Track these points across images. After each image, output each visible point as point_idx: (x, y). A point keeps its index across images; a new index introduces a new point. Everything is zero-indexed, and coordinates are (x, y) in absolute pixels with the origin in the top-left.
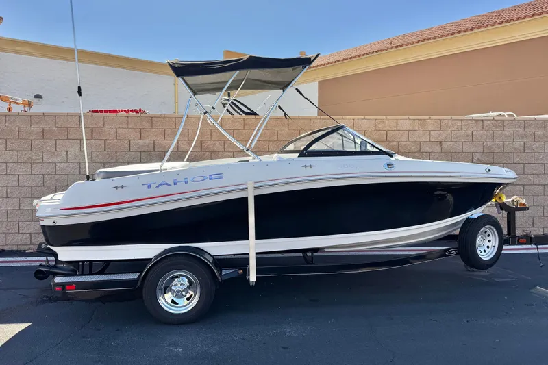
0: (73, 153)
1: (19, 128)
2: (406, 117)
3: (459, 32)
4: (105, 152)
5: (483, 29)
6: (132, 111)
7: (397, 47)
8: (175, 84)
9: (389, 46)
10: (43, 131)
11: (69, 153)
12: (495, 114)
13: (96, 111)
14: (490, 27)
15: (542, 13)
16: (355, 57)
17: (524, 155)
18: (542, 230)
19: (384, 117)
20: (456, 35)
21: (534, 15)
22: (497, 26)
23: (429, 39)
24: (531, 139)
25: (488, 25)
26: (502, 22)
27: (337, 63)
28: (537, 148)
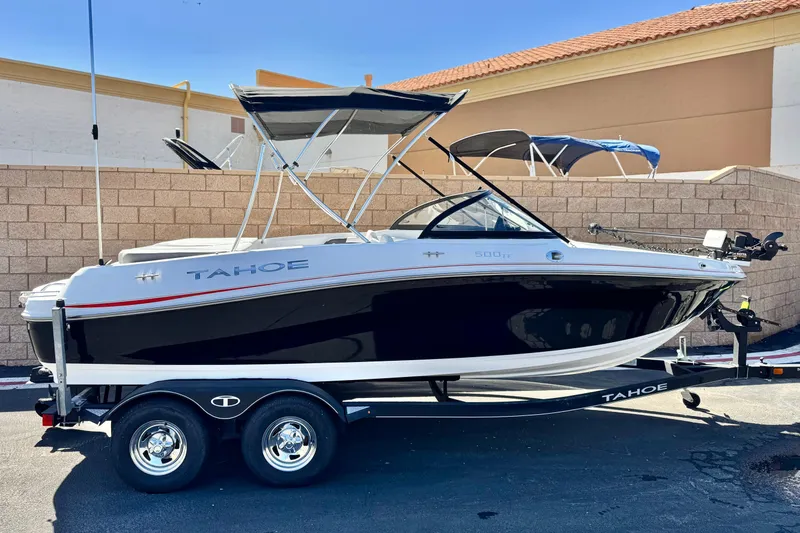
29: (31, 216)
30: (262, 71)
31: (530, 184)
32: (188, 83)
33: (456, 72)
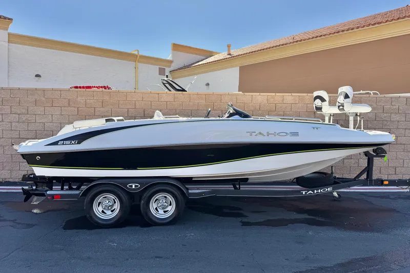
0: (56, 116)
1: (20, 98)
2: (290, 94)
3: (343, 31)
4: (78, 116)
5: (360, 29)
6: (102, 87)
7: (297, 42)
8: (135, 68)
9: (291, 41)
10: (36, 101)
11: (53, 116)
12: (364, 92)
13: (76, 87)
14: (366, 28)
15: (405, 17)
16: (267, 49)
17: (375, 122)
18: (386, 176)
19: (274, 94)
20: (341, 33)
21: (398, 19)
22: (371, 27)
23: (321, 36)
24: (381, 111)
25: (364, 26)
26: (375, 23)
27: (254, 53)
28: (385, 117)
30: (174, 44)
32: (138, 51)
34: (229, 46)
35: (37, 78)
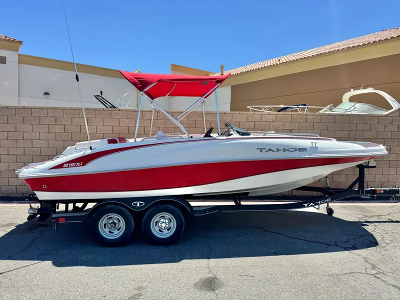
7: (282, 63)
15: (380, 41)
16: (255, 70)
23: (304, 58)
26: (353, 47)
27: (244, 73)
29: (66, 130)
30: (173, 65)
31: (295, 116)
32: (139, 70)
33: (264, 63)
34: (222, 67)
35: (45, 96)
